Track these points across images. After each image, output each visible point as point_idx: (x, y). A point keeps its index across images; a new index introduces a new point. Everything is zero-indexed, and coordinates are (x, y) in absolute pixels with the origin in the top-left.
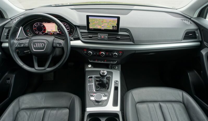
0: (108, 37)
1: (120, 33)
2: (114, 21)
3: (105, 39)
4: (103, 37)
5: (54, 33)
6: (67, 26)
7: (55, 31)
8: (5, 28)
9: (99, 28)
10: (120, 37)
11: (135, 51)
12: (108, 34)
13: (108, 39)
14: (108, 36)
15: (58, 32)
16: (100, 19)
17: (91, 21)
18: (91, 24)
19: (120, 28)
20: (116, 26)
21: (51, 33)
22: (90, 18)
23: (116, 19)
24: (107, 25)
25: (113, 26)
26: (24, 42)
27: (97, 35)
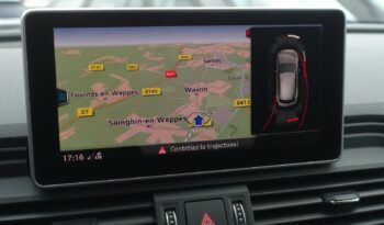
1: (349, 160)
10: (355, 198)
12: (252, 186)
14: (255, 200)
27: (151, 211)
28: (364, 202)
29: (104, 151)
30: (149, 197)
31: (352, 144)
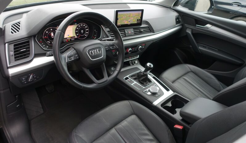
0: (134, 32)
1: (142, 26)
2: (139, 14)
3: (133, 34)
4: (130, 33)
5: (70, 40)
6: (86, 27)
7: (72, 36)
8: (7, 43)
9: (126, 24)
10: (143, 30)
11: (153, 40)
12: (133, 29)
13: (135, 33)
14: (134, 30)
15: (76, 37)
16: (127, 14)
17: (119, 16)
18: (119, 20)
19: (143, 20)
20: (140, 19)
21: (68, 40)
22: (119, 13)
23: (140, 12)
24: (133, 19)
25: (138, 20)
26: (72, 54)
27: (124, 31)
28: (144, 30)
29: (121, 25)
30: (124, 30)
31: (143, 24)
